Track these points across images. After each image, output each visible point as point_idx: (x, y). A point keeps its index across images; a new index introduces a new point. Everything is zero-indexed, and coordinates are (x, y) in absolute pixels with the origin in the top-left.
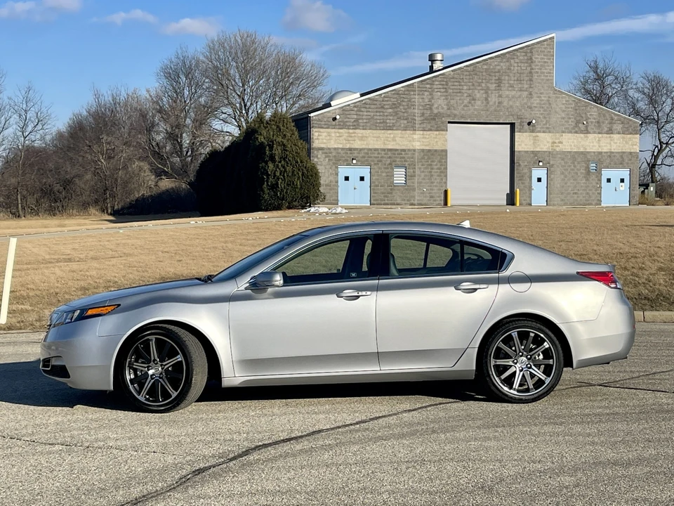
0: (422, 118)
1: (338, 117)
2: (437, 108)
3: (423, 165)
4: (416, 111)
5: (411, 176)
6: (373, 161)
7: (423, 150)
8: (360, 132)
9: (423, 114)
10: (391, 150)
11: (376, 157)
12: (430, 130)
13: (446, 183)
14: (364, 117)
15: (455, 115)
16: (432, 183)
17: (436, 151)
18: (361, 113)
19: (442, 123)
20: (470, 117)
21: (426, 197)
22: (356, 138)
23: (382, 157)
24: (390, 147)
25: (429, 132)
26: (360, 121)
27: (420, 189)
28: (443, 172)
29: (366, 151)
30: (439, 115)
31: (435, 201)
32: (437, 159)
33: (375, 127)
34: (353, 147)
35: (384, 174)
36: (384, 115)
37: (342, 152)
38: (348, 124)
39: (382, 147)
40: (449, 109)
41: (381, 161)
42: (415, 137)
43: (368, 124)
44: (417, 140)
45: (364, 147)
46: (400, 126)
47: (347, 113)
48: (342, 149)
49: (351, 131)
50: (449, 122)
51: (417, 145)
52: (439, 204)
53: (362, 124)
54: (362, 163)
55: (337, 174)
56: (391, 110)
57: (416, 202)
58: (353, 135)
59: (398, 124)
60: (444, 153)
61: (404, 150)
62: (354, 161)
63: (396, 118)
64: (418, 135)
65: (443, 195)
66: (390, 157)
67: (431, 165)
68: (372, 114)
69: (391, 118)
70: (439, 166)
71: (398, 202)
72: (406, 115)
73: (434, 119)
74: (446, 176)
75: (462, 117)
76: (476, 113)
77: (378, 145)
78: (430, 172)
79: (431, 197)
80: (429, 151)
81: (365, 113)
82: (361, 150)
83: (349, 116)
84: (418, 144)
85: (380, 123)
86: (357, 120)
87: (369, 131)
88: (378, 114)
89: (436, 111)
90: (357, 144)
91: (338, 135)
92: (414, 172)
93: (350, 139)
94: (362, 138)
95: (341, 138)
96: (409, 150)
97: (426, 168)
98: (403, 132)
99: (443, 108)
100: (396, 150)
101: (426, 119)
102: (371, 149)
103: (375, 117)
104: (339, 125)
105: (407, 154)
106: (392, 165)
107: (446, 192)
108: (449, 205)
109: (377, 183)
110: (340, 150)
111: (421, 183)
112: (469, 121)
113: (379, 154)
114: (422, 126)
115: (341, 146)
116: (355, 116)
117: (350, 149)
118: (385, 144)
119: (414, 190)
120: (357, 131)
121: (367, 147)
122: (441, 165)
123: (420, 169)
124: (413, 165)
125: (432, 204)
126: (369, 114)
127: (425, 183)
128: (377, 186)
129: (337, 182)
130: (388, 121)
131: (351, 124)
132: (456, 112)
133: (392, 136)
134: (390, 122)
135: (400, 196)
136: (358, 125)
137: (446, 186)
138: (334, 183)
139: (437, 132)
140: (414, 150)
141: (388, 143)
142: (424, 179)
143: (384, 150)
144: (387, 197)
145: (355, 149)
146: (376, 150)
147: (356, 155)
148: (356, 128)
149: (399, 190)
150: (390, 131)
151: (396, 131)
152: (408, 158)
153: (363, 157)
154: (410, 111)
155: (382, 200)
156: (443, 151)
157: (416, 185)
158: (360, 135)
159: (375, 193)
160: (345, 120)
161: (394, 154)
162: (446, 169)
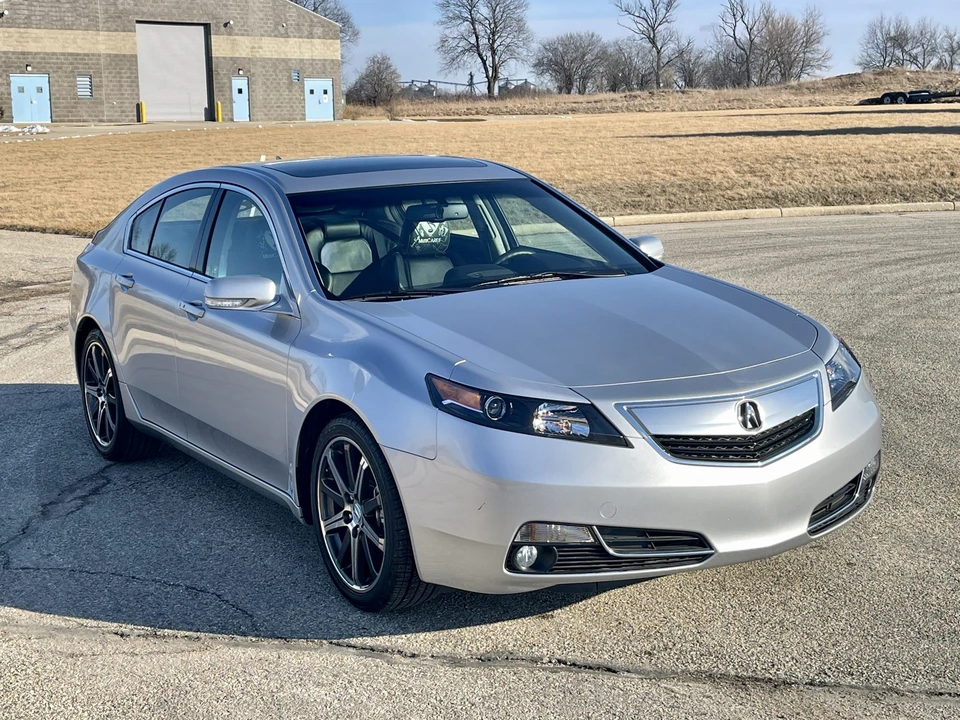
0: (106, 16)
1: (6, 12)
2: (123, 4)
3: (110, 73)
4: (98, 7)
5: (97, 87)
6: (51, 68)
7: (109, 55)
8: (33, 32)
9: (106, 11)
10: (71, 54)
11: (54, 63)
12: (116, 30)
13: (138, 95)
14: (37, 13)
15: (144, 13)
16: (122, 94)
17: (124, 56)
18: (33, 8)
19: (129, 21)
20: (160, 15)
21: (116, 112)
22: (29, 40)
23: (62, 63)
24: (70, 51)
25: (115, 33)
26: (33, 18)
27: (109, 103)
28: (134, 82)
29: (42, 55)
30: (125, 12)
31: (127, 116)
32: (126, 65)
33: (50, 26)
34: (26, 50)
35: (66, 84)
36: (60, 12)
37: (13, 57)
38: (18, 21)
39: (61, 51)
40: (135, 5)
41: (61, 68)
42: (100, 38)
43: (43, 22)
44: (101, 43)
45: (39, 50)
46: (80, 25)
47: (16, 7)
48: (13, 53)
49: (22, 30)
50: (138, 22)
51: (102, 49)
52: (132, 120)
53: (35, 22)
54: (39, 71)
55: (9, 84)
56: (68, 5)
57: (105, 118)
58: (25, 35)
59: (79, 22)
60: (132, 60)
61: (87, 55)
62: (29, 68)
63: (75, 14)
64: (102, 36)
65: (135, 110)
66: (71, 64)
67: (120, 73)
68: (47, 9)
69: (69, 14)
70: (128, 74)
71: (85, 118)
72: (86, 11)
73: (120, 17)
74: (138, 86)
75: (152, 15)
76: (166, 11)
77: (58, 49)
78: (119, 82)
79: (123, 112)
80: (116, 56)
81: (38, 9)
82: (36, 54)
83: (18, 12)
84: (104, 47)
85: (57, 20)
86: (28, 17)
87: (45, 31)
88: (54, 9)
89: (121, 7)
90: (32, 47)
91: (6, 35)
92: (101, 81)
93: (22, 40)
94: (36, 40)
95: (10, 40)
96: (93, 55)
97: (114, 77)
98: (85, 32)
99: (129, 4)
100: (78, 55)
101: (111, 17)
102: (47, 54)
103: (51, 14)
104: (7, 22)
105: (91, 59)
106: (74, 73)
107: (138, 107)
108: (145, 118)
109: (58, 96)
110: (10, 55)
111: (110, 94)
112: (159, 20)
113: (58, 59)
114: (106, 25)
115: (11, 50)
116: (26, 12)
117: (23, 53)
118: (64, 47)
119: (102, 103)
120: (30, 30)
121: (43, 51)
122: (131, 73)
123: (107, 77)
124: (99, 73)
125: (123, 120)
126: (42, 9)
127: (116, 95)
128: (59, 99)
129: (10, 94)
130: (66, 19)
131: (21, 21)
132: (145, 10)
133: (72, 37)
134: (69, 19)
135: (87, 112)
136: (32, 24)
137: (139, 99)
138: (6, 96)
139: (124, 34)
140: (99, 55)
141: (67, 45)
142: (112, 90)
143: (63, 54)
144: (71, 112)
145: (28, 53)
146: (54, 54)
147: (30, 60)
148: (28, 25)
149: (85, 103)
150: (69, 32)
151: (77, 32)
152: (93, 64)
153: (39, 63)
154: (91, 6)
155: (65, 116)
156: (132, 56)
157: (104, 97)
158: (33, 35)
159: (56, 108)
160: (15, 17)
161: (76, 59)
162: (137, 77)
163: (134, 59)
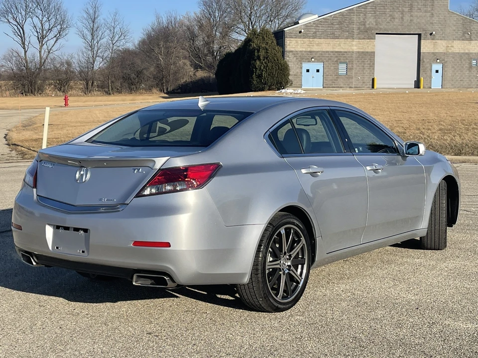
0: (358, 31)
1: (303, 31)
2: (369, 24)
3: (358, 62)
4: (354, 26)
5: (350, 69)
6: (325, 59)
7: (359, 52)
8: (317, 40)
9: (359, 29)
10: (337, 52)
11: (327, 57)
12: (364, 39)
13: (373, 73)
14: (320, 31)
15: (381, 29)
16: (364, 73)
17: (367, 52)
18: (318, 28)
19: (372, 34)
20: (391, 30)
21: (360, 82)
22: (314, 45)
23: (331, 57)
24: (337, 50)
25: (363, 40)
26: (317, 33)
27: (356, 78)
28: (372, 66)
29: (321, 53)
30: (370, 29)
31: (366, 85)
32: (368, 58)
33: (326, 37)
34: (312, 50)
35: (332, 68)
36: (333, 29)
37: (305, 53)
38: (309, 35)
39: (332, 50)
40: (376, 25)
41: (330, 59)
42: (354, 43)
43: (322, 35)
44: (355, 46)
45: (319, 50)
46: (343, 36)
47: (309, 28)
48: (305, 52)
49: (311, 40)
50: (377, 34)
51: (355, 49)
52: (368, 87)
53: (318, 35)
54: (318, 61)
55: (301, 68)
56: (337, 26)
57: (353, 86)
58: (312, 42)
59: (342, 35)
60: (372, 54)
61: (346, 52)
62: (313, 60)
63: (341, 31)
64: (355, 42)
65: (371, 82)
66: (336, 57)
67: (364, 62)
68: (325, 28)
69: (338, 31)
70: (369, 62)
71: (341, 86)
72: (347, 29)
73: (367, 32)
74: (374, 69)
75: (385, 30)
76: (395, 27)
77: (330, 49)
78: (363, 66)
79: (364, 83)
80: (363, 52)
81: (321, 28)
82: (317, 52)
83: (310, 30)
84: (355, 48)
85: (330, 34)
86: (315, 33)
87: (323, 40)
88: (329, 28)
89: (368, 26)
90: (315, 48)
91: (302, 42)
92: (352, 66)
93: (310, 45)
94: (318, 45)
95: (304, 45)
96: (349, 52)
97: (360, 64)
98: (346, 40)
99: (372, 24)
100: (341, 52)
101: (361, 31)
102: (324, 52)
103: (327, 31)
104: (303, 36)
105: (348, 55)
106: (338, 62)
107: (373, 79)
108: (375, 88)
109: (327, 74)
110: (303, 53)
111: (356, 73)
112: (390, 32)
113: (329, 54)
114: (358, 36)
115: (304, 50)
116: (314, 30)
117: (310, 52)
118: (333, 48)
119: (352, 78)
120: (315, 40)
121: (321, 50)
122: (371, 62)
123: (356, 64)
124: (352, 62)
125: (364, 87)
126: (323, 28)
127: (360, 73)
129: (301, 73)
130: (336, 33)
131: (311, 35)
132: (381, 27)
133: (338, 43)
134: (337, 33)
135: (343, 82)
136: (316, 36)
137: (374, 76)
138: (299, 74)
139: (369, 40)
140: (353, 52)
141: (335, 47)
142: (359, 71)
143: (332, 52)
144: (334, 82)
145: (313, 52)
146: (327, 52)
147: (314, 55)
148: (314, 37)
149: (342, 78)
150: (336, 40)
151: (341, 40)
152: (349, 57)
153: (319, 57)
154: (350, 26)
155: (330, 85)
156: (372, 52)
157: (353, 75)
158: (317, 42)
159: (326, 80)
160: (307, 33)
161: (339, 55)
162: (374, 64)
163: (373, 54)
